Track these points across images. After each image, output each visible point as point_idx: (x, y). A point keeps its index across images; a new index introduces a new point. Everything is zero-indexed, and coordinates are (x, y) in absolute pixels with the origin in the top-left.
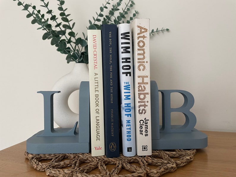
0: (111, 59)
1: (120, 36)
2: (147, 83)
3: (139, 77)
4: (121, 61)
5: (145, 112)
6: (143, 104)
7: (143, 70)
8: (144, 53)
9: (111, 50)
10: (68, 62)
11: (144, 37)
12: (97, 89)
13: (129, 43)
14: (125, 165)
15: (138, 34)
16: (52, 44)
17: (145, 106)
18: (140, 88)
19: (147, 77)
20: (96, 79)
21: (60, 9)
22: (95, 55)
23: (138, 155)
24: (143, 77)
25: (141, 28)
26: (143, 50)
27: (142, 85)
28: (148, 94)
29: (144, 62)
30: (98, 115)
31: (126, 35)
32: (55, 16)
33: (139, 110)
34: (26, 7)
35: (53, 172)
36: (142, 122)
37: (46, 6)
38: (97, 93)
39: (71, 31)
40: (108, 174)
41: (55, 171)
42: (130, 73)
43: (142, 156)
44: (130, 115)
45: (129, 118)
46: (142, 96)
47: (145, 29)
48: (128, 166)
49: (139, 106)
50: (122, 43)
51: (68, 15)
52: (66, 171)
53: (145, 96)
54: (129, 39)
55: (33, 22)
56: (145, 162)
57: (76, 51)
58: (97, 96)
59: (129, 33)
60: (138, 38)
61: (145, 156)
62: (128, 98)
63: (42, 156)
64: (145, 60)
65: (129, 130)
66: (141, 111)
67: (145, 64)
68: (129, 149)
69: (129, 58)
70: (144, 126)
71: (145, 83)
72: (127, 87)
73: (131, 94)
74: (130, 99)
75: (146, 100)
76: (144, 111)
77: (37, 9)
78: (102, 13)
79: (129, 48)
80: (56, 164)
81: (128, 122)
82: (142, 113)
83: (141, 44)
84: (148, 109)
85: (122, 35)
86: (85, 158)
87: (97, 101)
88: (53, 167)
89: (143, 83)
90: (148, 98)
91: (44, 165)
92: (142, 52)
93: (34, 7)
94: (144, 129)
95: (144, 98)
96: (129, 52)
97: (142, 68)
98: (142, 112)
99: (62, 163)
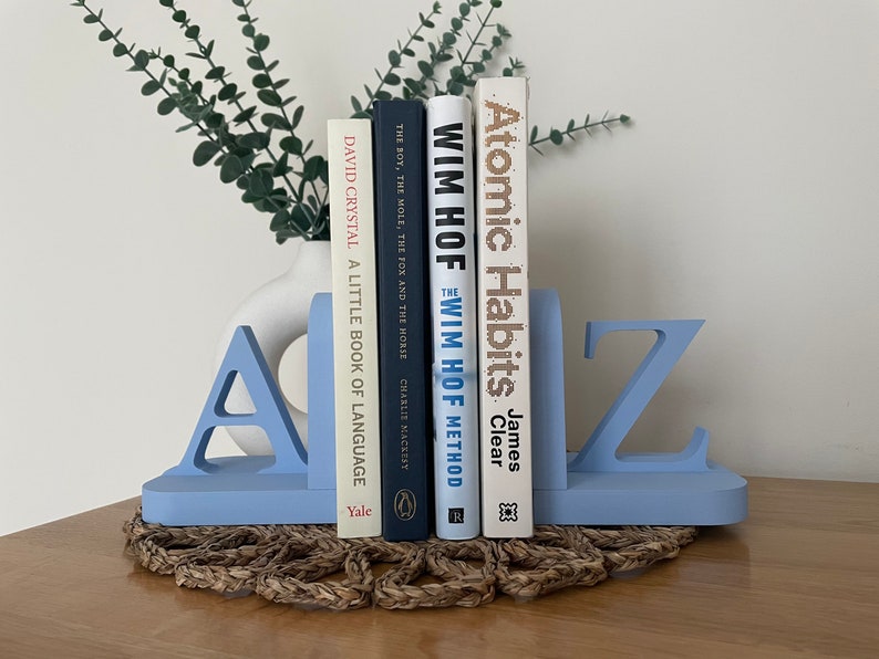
0: (401, 213)
1: (432, 138)
2: (518, 292)
3: (491, 270)
4: (433, 217)
5: (511, 390)
6: (503, 361)
7: (505, 248)
8: (509, 190)
9: (401, 185)
10: (281, 241)
11: (507, 138)
12: (355, 313)
13: (459, 160)
14: (432, 561)
15: (490, 128)
16: (226, 178)
17: (510, 368)
18: (494, 309)
19: (517, 270)
20: (354, 281)
21: (255, 62)
22: (350, 200)
23: (487, 534)
24: (503, 272)
25: (497, 108)
26: (505, 181)
27: (501, 299)
28: (519, 327)
29: (507, 222)
30: (358, 399)
31: (450, 135)
32: (233, 87)
33: (491, 382)
34: (142, 61)
35: (198, 575)
36: (498, 422)
37: (207, 53)
38: (356, 326)
39: (288, 134)
40: (367, 582)
41: (203, 571)
42: (461, 259)
43: (497, 540)
44: (461, 398)
45: (456, 410)
46: (500, 336)
47: (510, 111)
48: (442, 566)
49: (491, 369)
50: (437, 161)
51: (282, 83)
52: (236, 572)
53: (510, 335)
54: (460, 147)
55: (165, 108)
56: (503, 554)
57: (305, 201)
58: (356, 335)
59: (459, 126)
60: (490, 141)
61: (507, 540)
62: (453, 341)
63: (175, 532)
64: (511, 215)
65: (455, 450)
66: (495, 387)
67: (511, 228)
68: (456, 515)
69: (461, 211)
70: (505, 438)
71: (510, 293)
72: (452, 307)
73: (466, 330)
74: (460, 345)
75: (513, 348)
76: (505, 387)
77: (179, 65)
78: (395, 71)
79: (459, 175)
80: (211, 553)
81: (454, 421)
82: (498, 393)
83: (499, 162)
84: (522, 378)
85: (437, 132)
86: (309, 542)
87: (357, 351)
88: (200, 562)
89: (504, 290)
90: (521, 341)
91: (174, 557)
92: (501, 188)
93: (169, 61)
94: (505, 448)
95: (508, 343)
96: (459, 190)
97: (499, 240)
98: (501, 389)
99: (231, 553)
